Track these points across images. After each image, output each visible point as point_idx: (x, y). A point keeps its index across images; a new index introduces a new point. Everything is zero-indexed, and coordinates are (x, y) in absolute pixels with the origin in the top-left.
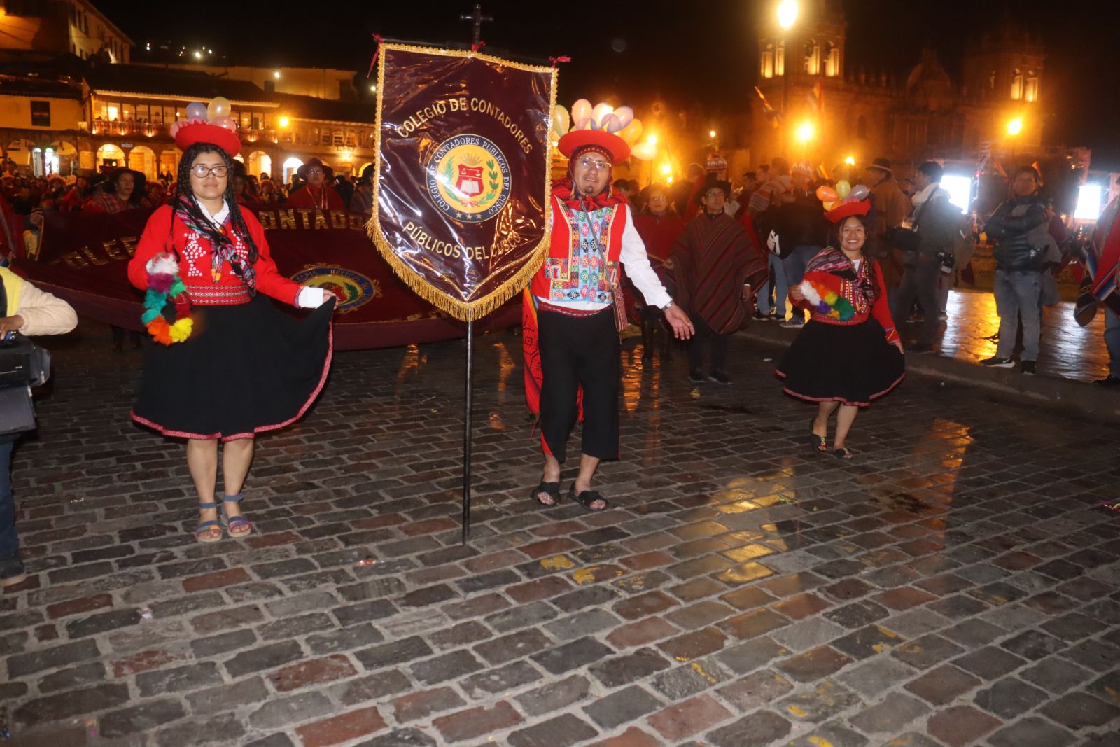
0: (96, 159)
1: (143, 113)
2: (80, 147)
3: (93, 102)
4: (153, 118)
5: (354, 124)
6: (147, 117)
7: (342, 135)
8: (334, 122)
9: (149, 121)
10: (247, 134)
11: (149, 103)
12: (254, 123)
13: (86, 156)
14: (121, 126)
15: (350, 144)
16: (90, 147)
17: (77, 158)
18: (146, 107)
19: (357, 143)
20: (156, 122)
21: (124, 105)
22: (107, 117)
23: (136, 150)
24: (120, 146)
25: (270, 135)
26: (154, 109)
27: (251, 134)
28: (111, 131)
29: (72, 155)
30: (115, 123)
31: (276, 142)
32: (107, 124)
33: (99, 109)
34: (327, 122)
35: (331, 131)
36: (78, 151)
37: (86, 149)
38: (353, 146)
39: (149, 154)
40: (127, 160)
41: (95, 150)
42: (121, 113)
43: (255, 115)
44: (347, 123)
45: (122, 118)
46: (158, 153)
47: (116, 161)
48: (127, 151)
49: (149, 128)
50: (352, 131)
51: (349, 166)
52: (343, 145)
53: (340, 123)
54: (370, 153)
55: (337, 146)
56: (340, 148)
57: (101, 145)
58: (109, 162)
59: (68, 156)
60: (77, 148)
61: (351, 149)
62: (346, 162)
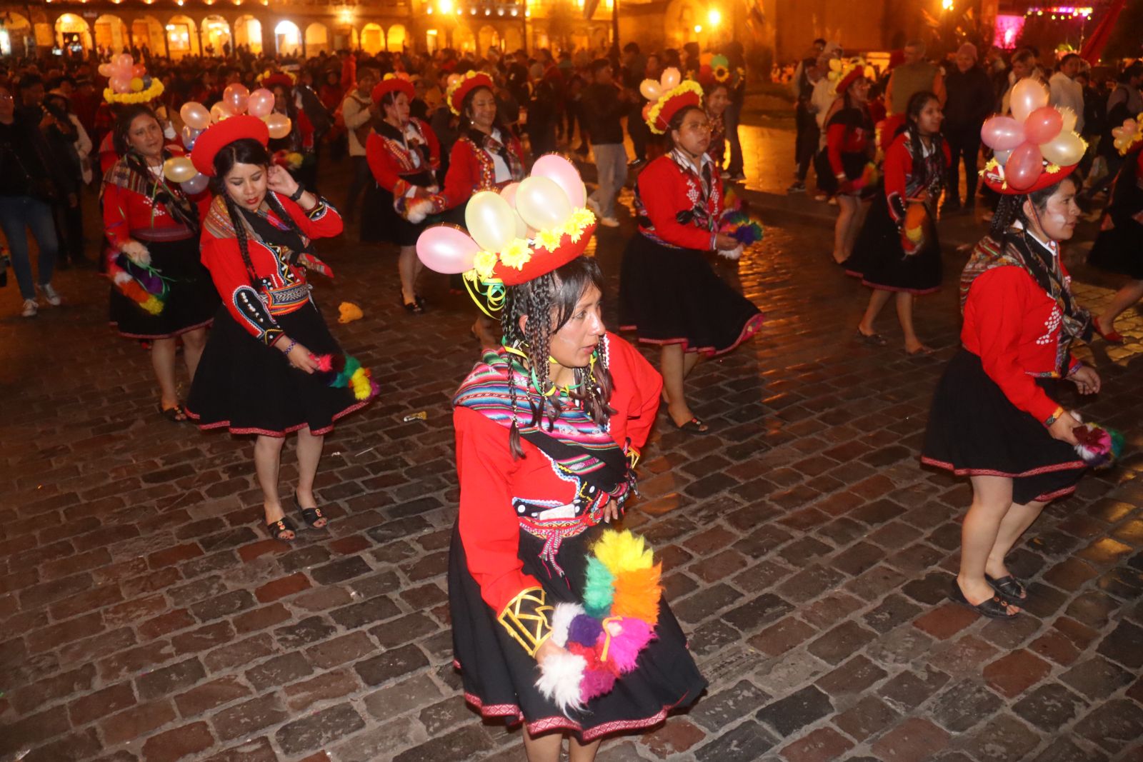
0: (55, 33)
2: (33, 19)
13: (42, 29)
16: (45, 18)
17: (32, 33)
23: (101, 20)
24: (82, 15)
29: (24, 29)
31: (266, 4)
36: (32, 24)
37: (42, 22)
39: (116, 23)
40: (92, 33)
41: (52, 22)
46: (128, 22)
47: (77, 34)
48: (91, 22)
51: (348, 28)
54: (373, 11)
55: (335, 5)
56: (338, 7)
57: (59, 16)
58: (68, 36)
59: (19, 30)
60: (29, 20)
61: (351, 7)
62: (346, 24)
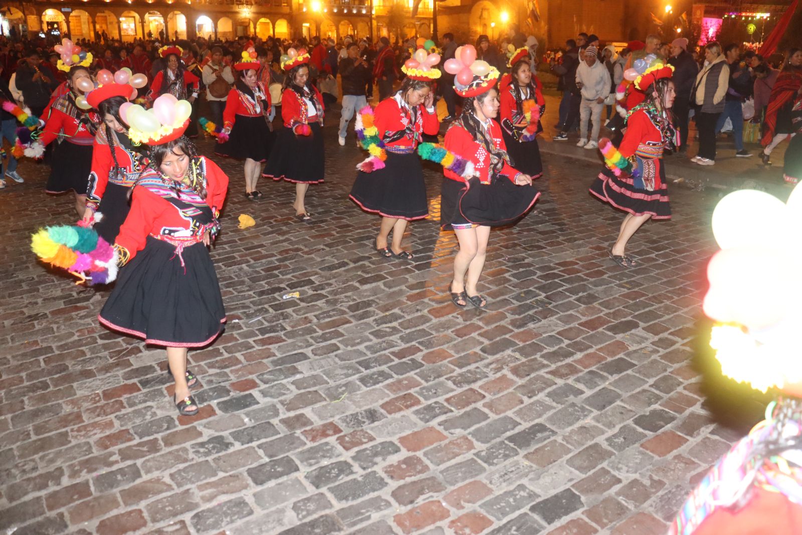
0: (41, 22)
2: (26, 12)
13: (32, 19)
15: (248, 3)
16: (35, 12)
17: (25, 22)
19: (253, 3)
23: (74, 13)
24: (60, 10)
29: (20, 19)
31: (190, 3)
36: (25, 16)
37: (33, 14)
38: (251, 5)
39: (84, 15)
40: (68, 22)
41: (40, 14)
46: (93, 15)
47: (57, 23)
48: (67, 15)
51: (247, 20)
52: (243, 4)
54: (264, 10)
55: (238, 5)
56: (240, 6)
57: (45, 10)
58: (50, 24)
59: (16, 20)
60: (24, 13)
61: (249, 7)
62: (246, 18)
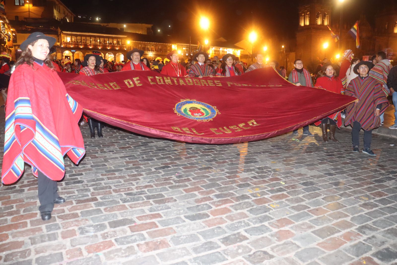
0: (63, 56)
1: (79, 39)
3: (62, 35)
4: (83, 41)
5: (153, 43)
6: (80, 41)
7: (149, 47)
8: (146, 42)
9: (81, 42)
10: (115, 47)
11: (81, 36)
12: (118, 43)
13: (59, 55)
14: (71, 44)
15: (152, 50)
18: (80, 37)
19: (154, 50)
20: (83, 42)
21: (73, 37)
22: (67, 41)
23: (76, 53)
24: (71, 51)
25: (124, 47)
26: (83, 38)
27: (117, 47)
28: (68, 46)
30: (69, 43)
31: (126, 49)
32: (67, 43)
33: (64, 38)
34: (144, 42)
35: (145, 45)
37: (59, 53)
39: (81, 54)
40: (73, 56)
41: (62, 53)
42: (71, 39)
43: (118, 40)
44: (151, 43)
45: (72, 41)
46: (84, 53)
47: (69, 56)
48: (73, 53)
49: (81, 45)
50: (153, 46)
51: (152, 58)
52: (150, 51)
53: (148, 43)
54: (159, 53)
55: (147, 51)
56: (148, 52)
57: (64, 51)
58: (66, 57)
61: (152, 52)
62: (150, 57)
